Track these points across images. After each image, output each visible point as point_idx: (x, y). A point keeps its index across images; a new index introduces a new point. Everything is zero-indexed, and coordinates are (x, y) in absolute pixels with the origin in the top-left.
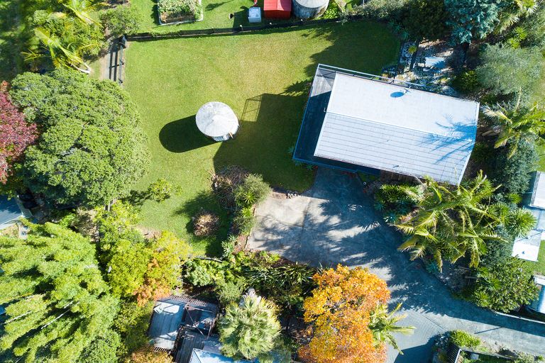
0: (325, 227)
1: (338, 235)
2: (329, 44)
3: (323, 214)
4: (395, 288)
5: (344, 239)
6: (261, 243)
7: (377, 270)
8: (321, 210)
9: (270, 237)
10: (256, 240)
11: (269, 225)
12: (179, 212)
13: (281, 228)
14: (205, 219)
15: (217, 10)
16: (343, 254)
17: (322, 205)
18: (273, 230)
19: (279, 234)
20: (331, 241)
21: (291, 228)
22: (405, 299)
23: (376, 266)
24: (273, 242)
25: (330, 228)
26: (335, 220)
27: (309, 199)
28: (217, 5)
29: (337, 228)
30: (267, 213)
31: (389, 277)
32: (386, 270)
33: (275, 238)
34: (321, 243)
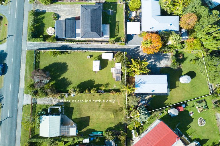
0: (155, 61)
1: (152, 60)
2: (165, 102)
3: (156, 64)
4: (138, 52)
5: (151, 59)
6: (168, 55)
7: (142, 55)
8: (157, 65)
9: (166, 57)
10: (169, 55)
11: (167, 59)
12: (187, 58)
13: (164, 59)
14: (181, 57)
15: (192, 106)
16: (150, 56)
17: (157, 66)
18: (166, 58)
19: (165, 58)
20: (153, 58)
21: (162, 59)
22: (135, 50)
23: (143, 55)
24: (165, 56)
25: (154, 61)
26: (153, 63)
27: (160, 67)
28: (192, 107)
29: (153, 62)
30: (168, 62)
31: (140, 53)
32: (141, 55)
33: (165, 57)
34: (155, 58)
